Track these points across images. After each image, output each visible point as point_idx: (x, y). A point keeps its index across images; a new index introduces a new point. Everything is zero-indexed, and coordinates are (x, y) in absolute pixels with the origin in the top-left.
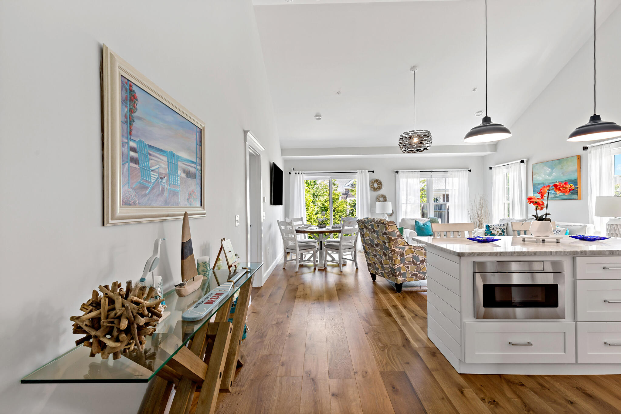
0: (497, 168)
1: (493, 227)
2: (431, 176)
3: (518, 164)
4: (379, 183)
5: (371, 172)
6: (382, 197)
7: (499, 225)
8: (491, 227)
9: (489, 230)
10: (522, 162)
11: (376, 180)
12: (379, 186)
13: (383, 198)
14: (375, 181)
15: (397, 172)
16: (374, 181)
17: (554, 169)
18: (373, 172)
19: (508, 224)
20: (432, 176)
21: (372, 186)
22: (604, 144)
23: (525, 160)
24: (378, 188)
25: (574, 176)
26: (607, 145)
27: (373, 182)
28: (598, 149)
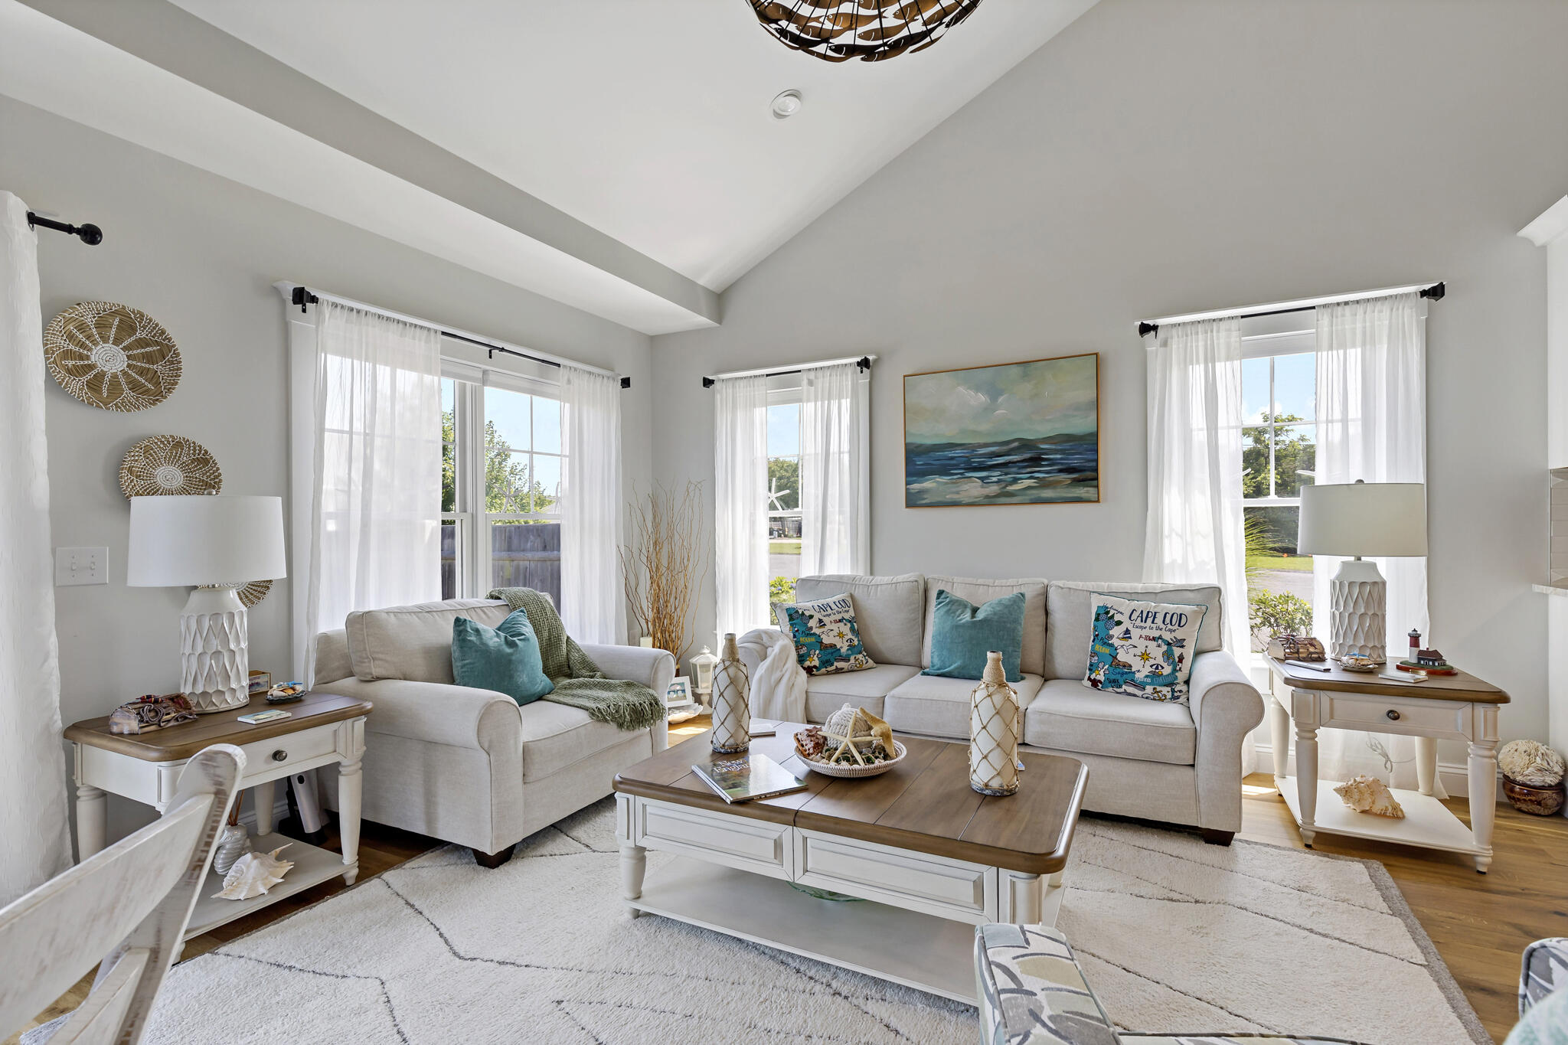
0: (742, 383)
1: (817, 616)
2: (485, 372)
3: (849, 371)
4: (142, 343)
5: (69, 229)
6: (172, 460)
7: (834, 606)
8: (811, 617)
9: (808, 632)
10: (864, 364)
11: (121, 312)
12: (142, 372)
13: (184, 467)
14: (102, 325)
15: (301, 297)
16: (90, 320)
17: (1002, 395)
18: (91, 235)
19: (852, 596)
20: (492, 377)
21: (67, 354)
22: (1221, 320)
23: (871, 358)
24: (134, 386)
25: (1080, 425)
26: (1234, 324)
27: (82, 327)
28: (1197, 333)
